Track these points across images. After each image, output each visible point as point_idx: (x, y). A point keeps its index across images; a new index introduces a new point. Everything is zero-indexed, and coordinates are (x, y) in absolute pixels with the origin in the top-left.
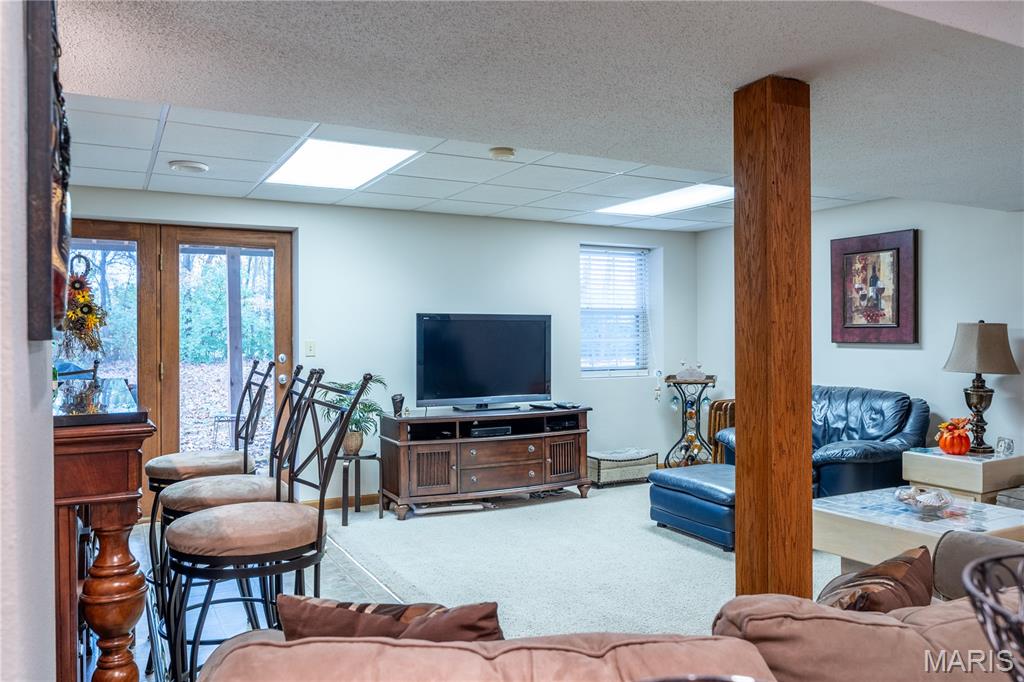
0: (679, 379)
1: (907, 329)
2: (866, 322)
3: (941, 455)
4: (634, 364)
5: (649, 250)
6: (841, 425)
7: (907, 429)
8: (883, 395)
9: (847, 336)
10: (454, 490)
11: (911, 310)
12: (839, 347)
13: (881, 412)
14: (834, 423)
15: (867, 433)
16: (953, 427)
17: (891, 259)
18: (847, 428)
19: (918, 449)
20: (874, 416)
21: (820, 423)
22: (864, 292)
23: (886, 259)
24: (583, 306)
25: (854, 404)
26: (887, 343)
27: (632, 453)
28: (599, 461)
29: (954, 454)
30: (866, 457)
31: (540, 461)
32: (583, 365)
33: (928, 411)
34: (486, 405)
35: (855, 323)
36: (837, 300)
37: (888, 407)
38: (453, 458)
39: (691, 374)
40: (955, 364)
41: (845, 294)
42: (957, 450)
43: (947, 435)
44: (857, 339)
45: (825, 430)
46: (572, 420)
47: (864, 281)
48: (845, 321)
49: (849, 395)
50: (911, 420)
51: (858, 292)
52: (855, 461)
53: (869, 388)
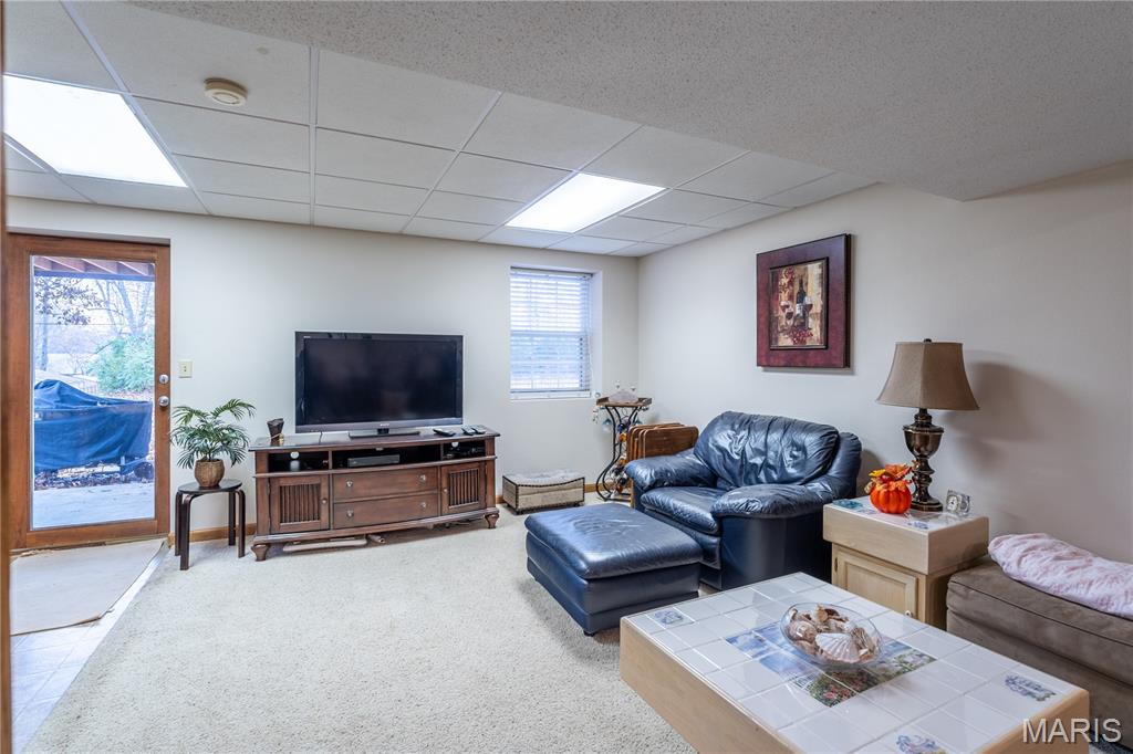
0: (611, 401)
1: (836, 352)
2: (792, 344)
3: (872, 512)
4: (577, 386)
5: (592, 275)
6: (758, 461)
7: (833, 471)
8: (807, 428)
9: (772, 360)
10: (325, 526)
11: (841, 329)
12: (765, 371)
13: (802, 449)
14: (752, 458)
15: (786, 473)
16: (890, 478)
17: (820, 271)
18: (766, 465)
19: (844, 501)
20: (795, 453)
21: (737, 457)
22: (791, 309)
23: (814, 270)
24: (513, 328)
25: (774, 437)
26: (814, 367)
27: (557, 477)
28: (517, 486)
29: (889, 512)
30: (775, 512)
31: (435, 492)
32: (513, 387)
33: (860, 449)
34: (387, 430)
35: (780, 344)
36: (763, 319)
37: (811, 441)
38: (324, 491)
39: (624, 397)
40: (892, 395)
41: (770, 312)
42: (893, 508)
43: (880, 488)
44: (782, 363)
45: (742, 466)
46: (478, 447)
47: (791, 297)
48: (770, 342)
49: (770, 424)
50: (838, 460)
51: (784, 311)
52: (761, 516)
53: (794, 418)
